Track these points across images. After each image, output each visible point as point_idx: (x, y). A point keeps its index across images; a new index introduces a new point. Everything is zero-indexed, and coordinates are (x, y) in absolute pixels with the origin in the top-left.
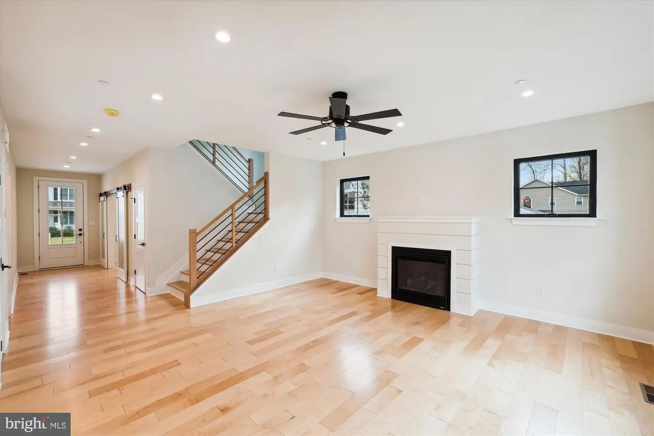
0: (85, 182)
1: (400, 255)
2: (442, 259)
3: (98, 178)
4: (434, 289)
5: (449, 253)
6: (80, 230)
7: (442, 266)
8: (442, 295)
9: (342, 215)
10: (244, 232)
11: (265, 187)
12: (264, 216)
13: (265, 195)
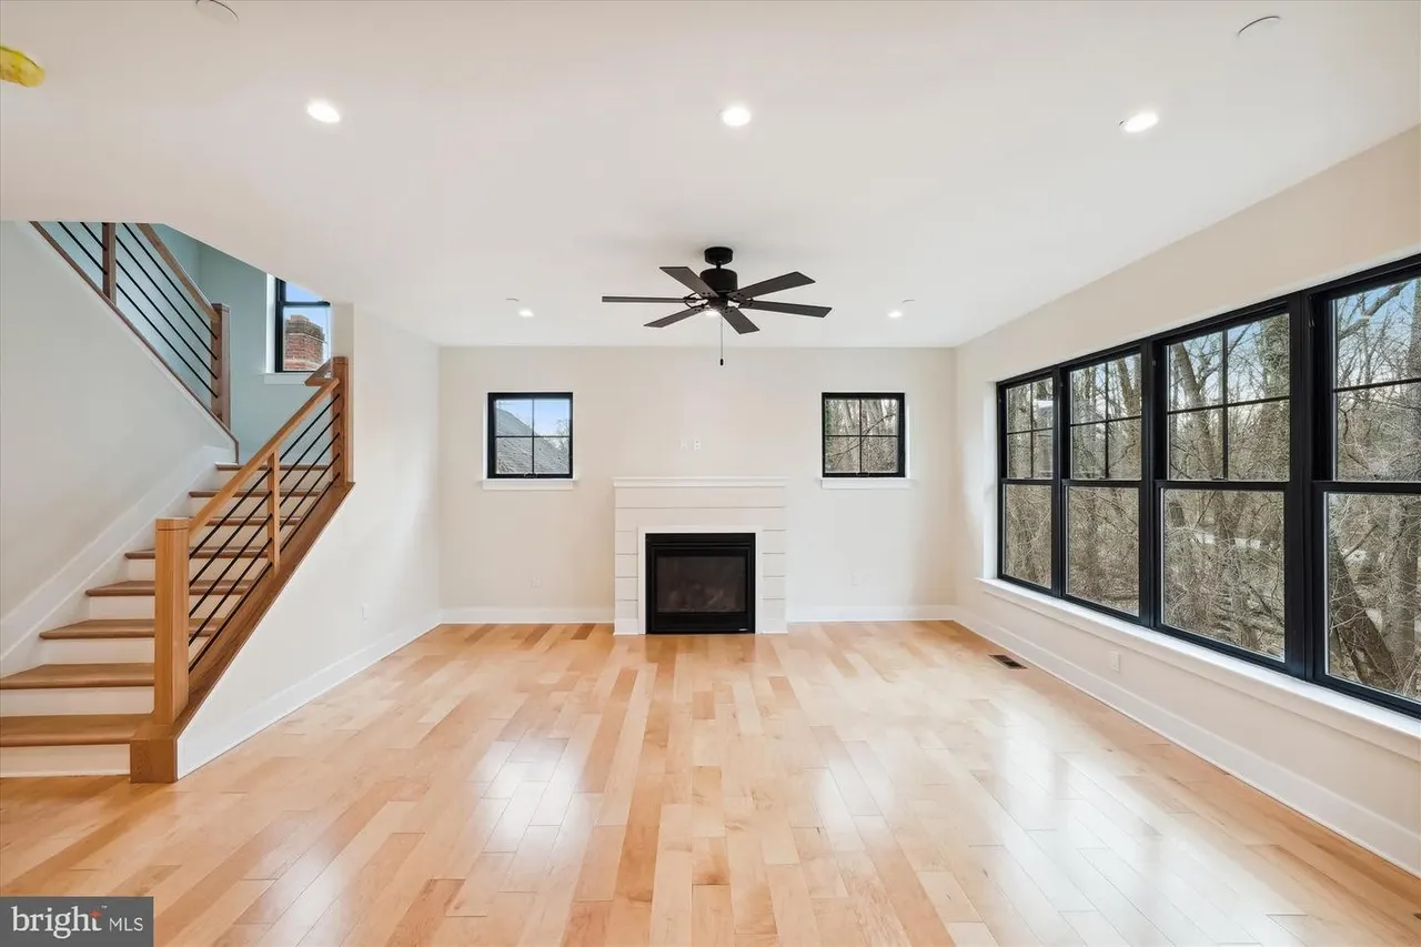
1: (662, 548)
2: (740, 548)
4: (720, 600)
5: (752, 537)
7: (741, 560)
8: (738, 610)
9: (492, 474)
10: (293, 523)
11: (340, 397)
12: (337, 476)
13: (340, 417)
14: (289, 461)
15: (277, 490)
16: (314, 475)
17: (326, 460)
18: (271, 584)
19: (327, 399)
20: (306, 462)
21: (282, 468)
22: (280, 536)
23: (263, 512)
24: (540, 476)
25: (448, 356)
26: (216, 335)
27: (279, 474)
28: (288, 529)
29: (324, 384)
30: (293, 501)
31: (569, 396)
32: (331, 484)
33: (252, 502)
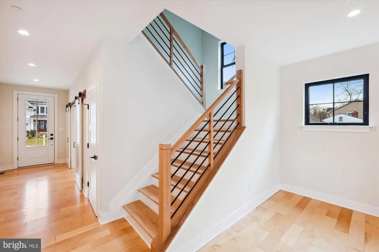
0: (56, 96)
3: (66, 92)
6: (52, 135)
9: (307, 123)
10: (221, 144)
11: (239, 88)
12: (238, 124)
13: (239, 97)
15: (212, 141)
21: (214, 121)
26: (202, 76)
29: (233, 83)
30: (220, 134)
32: (236, 127)
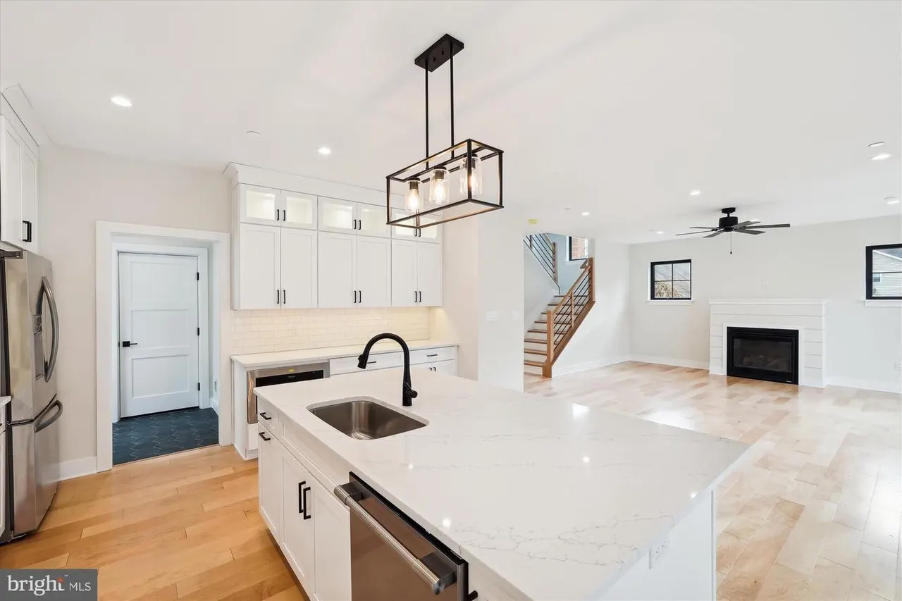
1: (737, 336)
2: (788, 337)
4: (776, 365)
5: (797, 332)
8: (788, 371)
9: (653, 297)
10: (577, 314)
11: (591, 272)
12: (590, 299)
13: (591, 279)
14: (576, 294)
15: (573, 303)
16: (583, 298)
17: (587, 294)
18: (571, 332)
19: (587, 273)
20: (581, 294)
21: (574, 296)
22: (574, 318)
23: (569, 311)
24: (675, 299)
25: (633, 249)
26: (554, 253)
27: (573, 298)
28: (576, 316)
29: (586, 268)
30: (577, 307)
31: (689, 261)
32: (588, 302)
33: (566, 307)
